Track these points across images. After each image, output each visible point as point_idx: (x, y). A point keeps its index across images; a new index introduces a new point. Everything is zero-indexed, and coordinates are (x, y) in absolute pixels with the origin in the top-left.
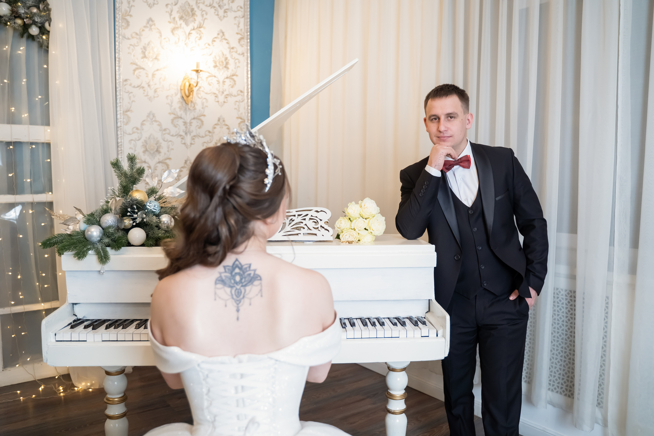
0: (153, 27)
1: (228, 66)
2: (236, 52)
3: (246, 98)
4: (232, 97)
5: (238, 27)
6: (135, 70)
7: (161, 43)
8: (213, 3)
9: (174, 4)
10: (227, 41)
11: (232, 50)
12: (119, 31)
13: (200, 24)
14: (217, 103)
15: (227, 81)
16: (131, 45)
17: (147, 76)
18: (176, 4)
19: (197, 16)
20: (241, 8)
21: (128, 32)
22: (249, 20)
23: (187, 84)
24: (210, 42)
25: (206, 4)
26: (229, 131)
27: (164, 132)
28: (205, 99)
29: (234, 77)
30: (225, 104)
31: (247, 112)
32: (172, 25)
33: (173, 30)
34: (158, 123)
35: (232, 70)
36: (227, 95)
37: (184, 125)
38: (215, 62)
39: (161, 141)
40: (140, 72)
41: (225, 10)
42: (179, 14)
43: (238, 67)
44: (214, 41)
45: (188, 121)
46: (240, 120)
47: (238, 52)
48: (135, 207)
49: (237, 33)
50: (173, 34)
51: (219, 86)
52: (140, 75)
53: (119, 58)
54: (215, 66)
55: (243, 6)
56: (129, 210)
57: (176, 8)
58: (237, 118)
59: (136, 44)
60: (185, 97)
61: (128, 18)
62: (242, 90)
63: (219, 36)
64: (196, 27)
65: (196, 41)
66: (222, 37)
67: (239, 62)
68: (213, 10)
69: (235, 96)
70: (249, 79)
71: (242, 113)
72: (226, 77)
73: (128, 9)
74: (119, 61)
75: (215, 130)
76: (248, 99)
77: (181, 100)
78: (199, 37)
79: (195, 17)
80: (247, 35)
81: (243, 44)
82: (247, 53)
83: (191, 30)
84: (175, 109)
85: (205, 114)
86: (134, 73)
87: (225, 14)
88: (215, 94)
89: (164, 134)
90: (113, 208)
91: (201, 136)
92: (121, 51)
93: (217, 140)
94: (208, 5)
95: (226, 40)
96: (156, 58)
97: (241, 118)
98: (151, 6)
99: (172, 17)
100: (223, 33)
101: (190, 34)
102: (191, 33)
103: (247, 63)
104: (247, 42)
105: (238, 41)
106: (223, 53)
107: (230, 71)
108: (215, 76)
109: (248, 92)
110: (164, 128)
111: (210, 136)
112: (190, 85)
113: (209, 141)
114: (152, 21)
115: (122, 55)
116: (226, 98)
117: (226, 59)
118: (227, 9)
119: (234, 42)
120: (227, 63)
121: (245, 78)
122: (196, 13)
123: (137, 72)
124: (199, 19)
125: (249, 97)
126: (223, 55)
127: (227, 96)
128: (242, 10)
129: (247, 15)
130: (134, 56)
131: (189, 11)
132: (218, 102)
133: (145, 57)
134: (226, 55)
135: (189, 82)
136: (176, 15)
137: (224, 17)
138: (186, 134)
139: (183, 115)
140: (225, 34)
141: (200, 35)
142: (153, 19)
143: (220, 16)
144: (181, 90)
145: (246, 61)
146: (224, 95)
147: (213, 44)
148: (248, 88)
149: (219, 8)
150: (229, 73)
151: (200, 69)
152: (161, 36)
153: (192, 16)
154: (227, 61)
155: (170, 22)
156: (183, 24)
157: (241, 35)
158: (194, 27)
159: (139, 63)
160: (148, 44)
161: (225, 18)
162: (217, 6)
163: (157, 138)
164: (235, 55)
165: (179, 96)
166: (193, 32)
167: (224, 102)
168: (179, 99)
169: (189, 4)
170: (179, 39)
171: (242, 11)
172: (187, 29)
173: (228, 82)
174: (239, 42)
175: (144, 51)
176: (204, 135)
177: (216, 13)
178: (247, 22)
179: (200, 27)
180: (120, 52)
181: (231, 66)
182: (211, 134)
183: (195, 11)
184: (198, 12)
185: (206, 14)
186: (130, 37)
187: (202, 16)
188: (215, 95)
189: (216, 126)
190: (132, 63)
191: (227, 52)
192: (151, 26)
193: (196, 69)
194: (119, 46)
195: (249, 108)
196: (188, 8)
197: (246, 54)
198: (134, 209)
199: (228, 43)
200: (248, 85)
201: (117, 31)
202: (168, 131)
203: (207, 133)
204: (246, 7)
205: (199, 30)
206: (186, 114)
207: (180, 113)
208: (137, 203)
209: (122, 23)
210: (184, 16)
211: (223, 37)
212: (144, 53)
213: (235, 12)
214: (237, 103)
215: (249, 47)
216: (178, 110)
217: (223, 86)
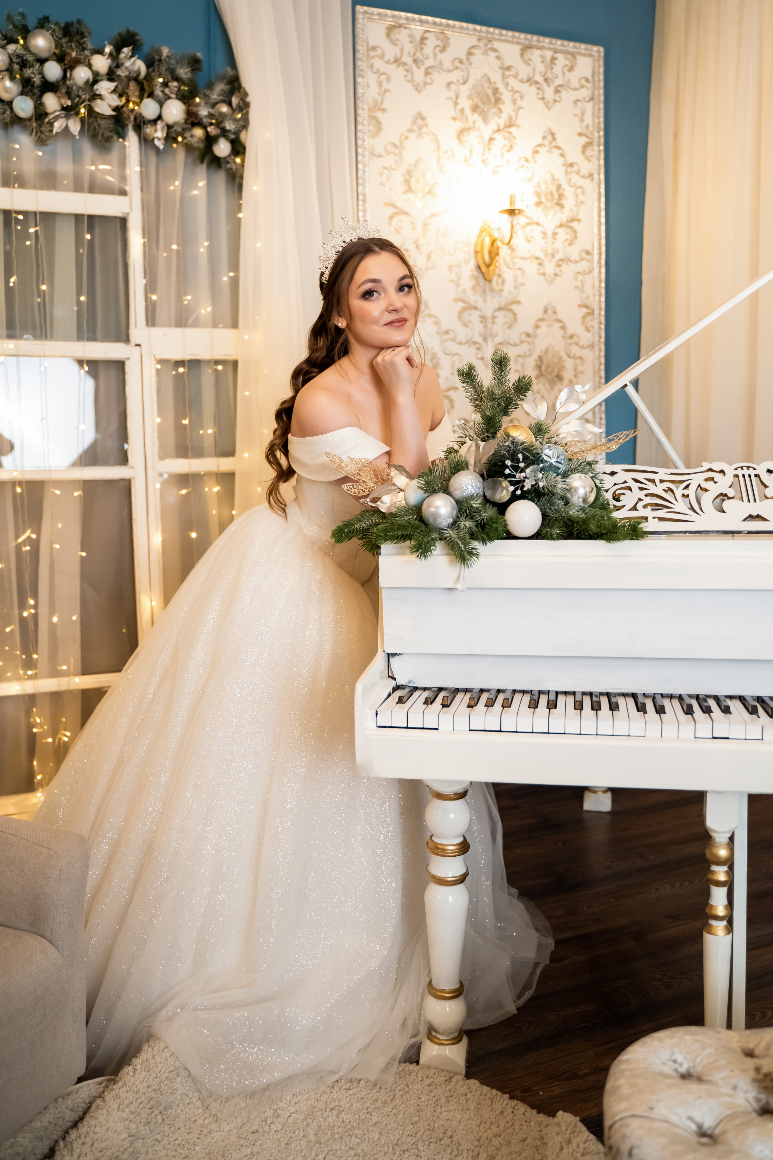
0: (424, 130)
1: (564, 202)
2: (578, 173)
3: (596, 265)
4: (571, 264)
5: (582, 120)
6: (391, 217)
7: (438, 160)
8: (534, 74)
9: (461, 81)
10: (560, 151)
11: (570, 169)
12: (364, 140)
13: (510, 118)
14: (542, 277)
15: (561, 231)
16: (385, 168)
17: (414, 229)
18: (465, 82)
19: (504, 103)
20: (587, 81)
21: (379, 143)
22: (602, 105)
23: (488, 241)
24: (529, 156)
25: (520, 78)
26: (565, 333)
27: (445, 337)
28: (520, 269)
29: (574, 224)
30: (557, 278)
31: (597, 293)
32: (458, 125)
33: (461, 133)
34: (434, 319)
35: (571, 210)
36: (561, 260)
37: (481, 322)
38: (538, 195)
39: (440, 354)
40: (401, 221)
41: (556, 87)
42: (470, 102)
43: (582, 202)
44: (536, 152)
45: (489, 314)
46: (584, 310)
47: (582, 173)
48: (520, 456)
49: (580, 134)
50: (461, 142)
51: (546, 242)
52: (401, 227)
53: (364, 195)
54: (539, 204)
55: (590, 77)
56: (508, 463)
57: (465, 90)
58: (580, 306)
59: (394, 167)
60: (484, 269)
61: (379, 115)
62: (590, 250)
63: (546, 142)
64: (502, 126)
65: (502, 155)
66: (551, 143)
67: (583, 193)
68: (533, 89)
69: (576, 262)
70: (603, 228)
71: (588, 297)
72: (558, 223)
73: (379, 98)
74: (364, 201)
75: (539, 331)
76: (600, 267)
77: (476, 273)
78: (508, 145)
79: (501, 106)
80: (599, 137)
81: (592, 156)
82: (599, 174)
83: (494, 132)
84: (464, 291)
85: (519, 299)
86: (390, 224)
87: (558, 95)
88: (538, 258)
89: (446, 341)
90: (471, 461)
91: (512, 342)
92: (367, 180)
93: (542, 351)
94: (525, 80)
95: (559, 148)
96: (430, 192)
97: (587, 307)
98: (419, 88)
99: (459, 107)
100: (553, 135)
101: (491, 139)
102: (494, 139)
103: (600, 193)
104: (599, 151)
105: (580, 149)
106: (552, 176)
107: (566, 211)
108: (538, 224)
109: (600, 254)
110: (444, 328)
111: (529, 343)
112: (493, 242)
113: (528, 354)
114: (423, 119)
115: (369, 189)
116: (559, 266)
117: (559, 187)
118: (560, 86)
119: (574, 154)
120: (561, 196)
121: (596, 224)
122: (503, 97)
123: (396, 219)
124: (507, 108)
125: (603, 262)
126: (554, 179)
127: (560, 263)
128: (589, 85)
129: (599, 95)
130: (390, 189)
131: (490, 93)
132: (544, 274)
133: (409, 190)
134: (558, 180)
135: (490, 235)
136: (465, 104)
137: (555, 101)
138: (485, 339)
139: (480, 304)
140: (557, 136)
141: (509, 140)
142: (424, 115)
143: (546, 101)
144: (476, 252)
145: (597, 190)
146: (554, 261)
147: (534, 157)
148: (600, 244)
149: (545, 85)
150: (563, 216)
151: (517, 206)
152: (438, 147)
153: (495, 104)
154: (561, 191)
155: (454, 119)
156: (479, 121)
157: (587, 137)
158: (499, 126)
159: (398, 204)
160: (416, 166)
161: (557, 104)
162: (540, 79)
163: (432, 349)
164: (576, 179)
165: (472, 264)
166: (497, 136)
167: (556, 275)
168: (472, 270)
169: (489, 79)
170: (471, 151)
171: (588, 89)
172: (487, 130)
173: (563, 234)
174: (583, 152)
175: (408, 177)
176: (518, 342)
177: (540, 96)
178: (599, 109)
179: (510, 126)
180: (365, 182)
181: (569, 202)
182: (530, 340)
183: (501, 94)
184: (506, 96)
185: (522, 98)
186: (383, 153)
187: (514, 101)
188: (539, 261)
189: (539, 323)
190: (386, 203)
191: (560, 174)
192: (420, 128)
193: (508, 207)
194: (364, 172)
195: (603, 285)
196: (488, 87)
197: (596, 176)
198: (518, 461)
199: (562, 155)
200: (600, 239)
201: (360, 143)
202: (451, 335)
203: (524, 337)
204: (596, 79)
205: (507, 132)
206: (485, 301)
207: (474, 298)
208: (524, 449)
209: (369, 125)
210: (480, 104)
211: (554, 144)
212: (407, 182)
213: (576, 89)
214: (580, 276)
215: (602, 162)
216: (470, 292)
217: (553, 243)
